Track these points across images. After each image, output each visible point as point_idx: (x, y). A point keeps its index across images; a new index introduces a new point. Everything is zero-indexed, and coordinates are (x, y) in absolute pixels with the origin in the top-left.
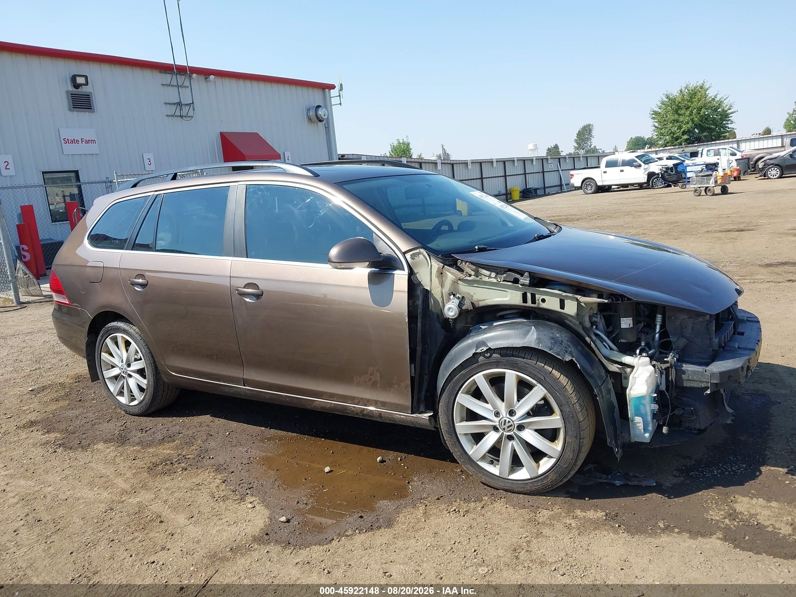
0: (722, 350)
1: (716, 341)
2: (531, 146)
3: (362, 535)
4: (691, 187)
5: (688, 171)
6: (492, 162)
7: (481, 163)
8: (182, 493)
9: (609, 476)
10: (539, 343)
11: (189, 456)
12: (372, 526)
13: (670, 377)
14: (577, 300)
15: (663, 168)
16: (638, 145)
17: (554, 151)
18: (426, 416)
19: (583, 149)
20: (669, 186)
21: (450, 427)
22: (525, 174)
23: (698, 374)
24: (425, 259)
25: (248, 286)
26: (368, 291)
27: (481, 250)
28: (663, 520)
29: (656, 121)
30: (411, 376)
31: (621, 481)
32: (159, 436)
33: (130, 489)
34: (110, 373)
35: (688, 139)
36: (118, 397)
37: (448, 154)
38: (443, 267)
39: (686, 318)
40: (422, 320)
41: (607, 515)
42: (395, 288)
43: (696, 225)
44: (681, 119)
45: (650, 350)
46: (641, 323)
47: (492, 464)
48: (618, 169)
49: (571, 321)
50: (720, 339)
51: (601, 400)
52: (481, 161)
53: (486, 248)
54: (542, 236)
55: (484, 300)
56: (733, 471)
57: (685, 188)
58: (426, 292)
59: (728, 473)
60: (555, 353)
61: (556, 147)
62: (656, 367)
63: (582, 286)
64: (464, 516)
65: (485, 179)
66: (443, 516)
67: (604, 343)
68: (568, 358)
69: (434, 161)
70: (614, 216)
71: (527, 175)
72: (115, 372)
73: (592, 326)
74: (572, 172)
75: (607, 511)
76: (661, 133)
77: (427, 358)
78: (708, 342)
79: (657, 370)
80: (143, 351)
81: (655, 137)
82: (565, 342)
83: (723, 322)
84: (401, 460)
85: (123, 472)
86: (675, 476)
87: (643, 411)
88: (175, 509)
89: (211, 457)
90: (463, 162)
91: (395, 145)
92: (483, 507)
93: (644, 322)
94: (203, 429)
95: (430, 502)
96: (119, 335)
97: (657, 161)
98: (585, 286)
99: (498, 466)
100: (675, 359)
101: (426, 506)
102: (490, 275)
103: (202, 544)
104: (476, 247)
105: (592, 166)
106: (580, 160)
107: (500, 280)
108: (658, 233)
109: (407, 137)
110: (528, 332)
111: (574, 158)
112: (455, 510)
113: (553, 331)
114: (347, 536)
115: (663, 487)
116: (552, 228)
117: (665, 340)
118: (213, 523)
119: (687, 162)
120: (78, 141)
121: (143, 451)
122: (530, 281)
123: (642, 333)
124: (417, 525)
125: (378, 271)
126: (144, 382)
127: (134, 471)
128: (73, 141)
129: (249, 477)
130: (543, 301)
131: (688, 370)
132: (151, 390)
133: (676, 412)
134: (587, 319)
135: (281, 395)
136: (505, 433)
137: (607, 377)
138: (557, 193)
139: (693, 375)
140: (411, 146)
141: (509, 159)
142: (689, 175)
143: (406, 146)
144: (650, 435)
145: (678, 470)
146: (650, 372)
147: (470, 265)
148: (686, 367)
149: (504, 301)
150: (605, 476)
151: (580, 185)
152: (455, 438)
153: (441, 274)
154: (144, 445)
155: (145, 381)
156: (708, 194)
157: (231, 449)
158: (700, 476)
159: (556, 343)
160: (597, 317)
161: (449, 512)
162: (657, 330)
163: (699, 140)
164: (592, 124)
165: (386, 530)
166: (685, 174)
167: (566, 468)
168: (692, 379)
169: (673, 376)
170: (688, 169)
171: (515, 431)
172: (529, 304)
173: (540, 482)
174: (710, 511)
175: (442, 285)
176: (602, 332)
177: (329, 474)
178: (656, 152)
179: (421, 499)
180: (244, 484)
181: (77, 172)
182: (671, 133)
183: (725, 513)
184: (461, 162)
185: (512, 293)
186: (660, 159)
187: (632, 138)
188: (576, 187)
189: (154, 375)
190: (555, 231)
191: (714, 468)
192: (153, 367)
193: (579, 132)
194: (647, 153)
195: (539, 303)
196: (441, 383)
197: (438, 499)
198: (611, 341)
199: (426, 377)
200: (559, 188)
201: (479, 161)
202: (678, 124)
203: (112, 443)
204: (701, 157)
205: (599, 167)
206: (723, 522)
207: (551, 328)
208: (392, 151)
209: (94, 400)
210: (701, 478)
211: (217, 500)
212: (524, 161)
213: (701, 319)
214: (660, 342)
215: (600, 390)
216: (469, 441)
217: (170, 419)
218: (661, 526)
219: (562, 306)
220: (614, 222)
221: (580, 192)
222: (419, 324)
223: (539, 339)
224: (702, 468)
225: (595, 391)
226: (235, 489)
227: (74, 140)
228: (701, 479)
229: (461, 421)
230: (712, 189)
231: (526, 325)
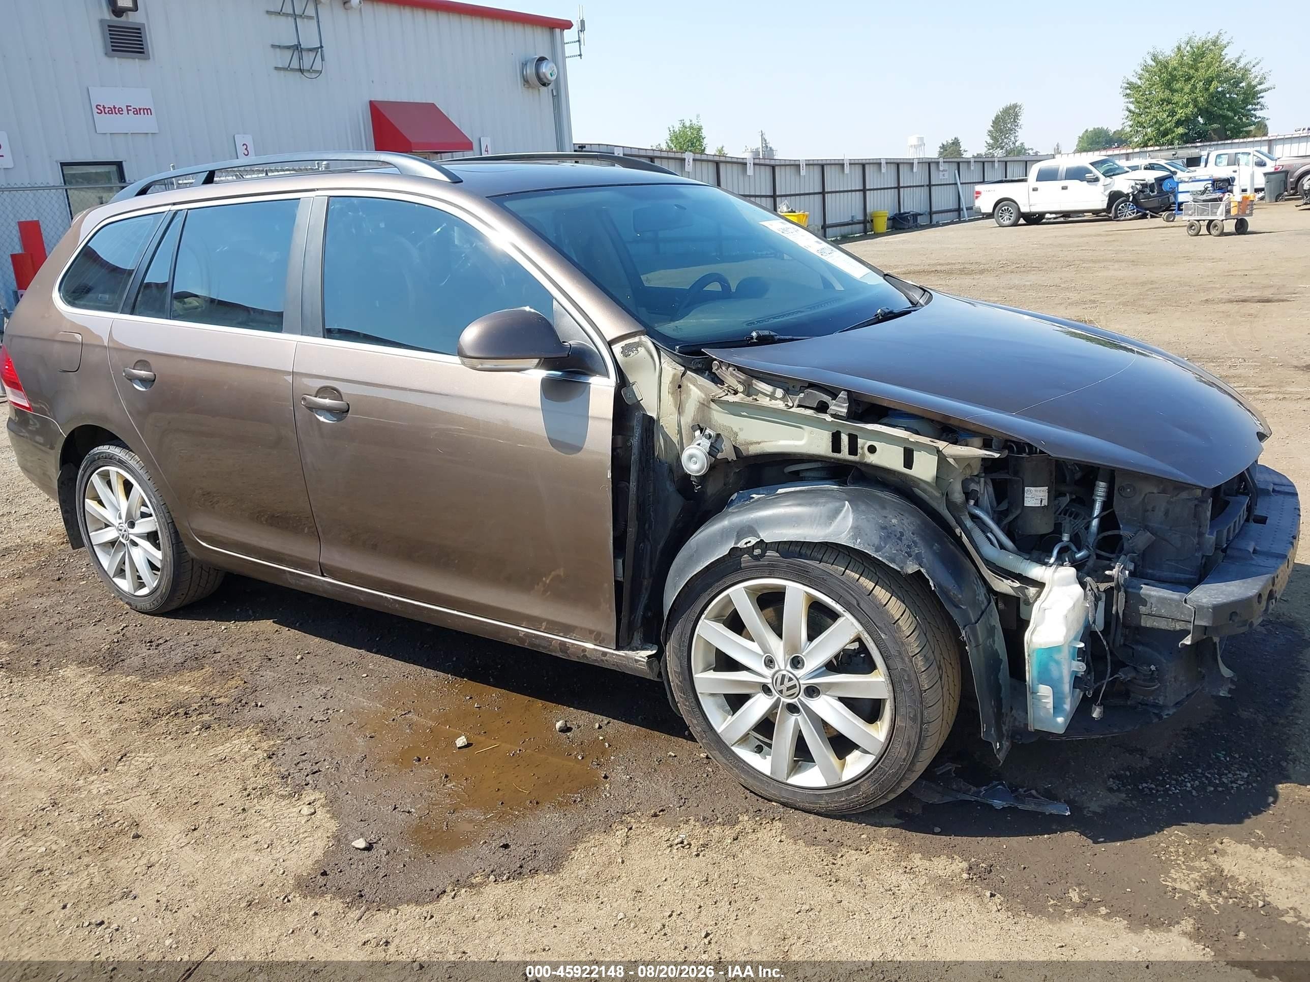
0: (1222, 555)
1: (1210, 538)
2: (913, 141)
3: (500, 886)
4: (1184, 218)
5: (1180, 190)
6: (843, 165)
7: (822, 166)
8: (189, 778)
9: (982, 789)
10: (855, 537)
11: (222, 700)
12: (521, 867)
13: (1114, 608)
14: (939, 452)
15: (1136, 184)
16: (1098, 143)
17: (952, 150)
18: (643, 655)
19: (1002, 149)
20: (1144, 216)
21: (684, 679)
22: (898, 188)
23: (1170, 605)
24: (649, 357)
25: (323, 391)
26: (540, 415)
27: (764, 341)
28: (1079, 885)
29: (1131, 100)
30: (616, 581)
31: (1003, 801)
32: (177, 657)
33: (99, 764)
34: (101, 537)
35: (1186, 134)
36: (116, 580)
37: (770, 148)
38: (684, 374)
39: (1155, 491)
40: (638, 476)
41: (971, 868)
42: (591, 413)
43: (1188, 288)
44: (1176, 98)
45: (1079, 550)
46: (1065, 495)
47: (759, 752)
48: (1059, 184)
49: (924, 491)
50: (1219, 533)
51: (974, 650)
52: (824, 162)
53: (772, 336)
54: (891, 312)
55: (759, 443)
56: (1223, 784)
57: (1173, 221)
58: (649, 422)
59: (1212, 789)
60: (886, 557)
61: (956, 143)
62: (1088, 588)
63: (951, 422)
64: (698, 855)
65: (829, 195)
66: (659, 853)
67: (989, 535)
68: (911, 568)
69: (741, 161)
70: (1045, 267)
71: (902, 190)
72: (109, 534)
73: (967, 500)
74: (978, 188)
75: (973, 860)
76: (1138, 122)
77: (649, 548)
78: (1196, 541)
79: (1089, 593)
80: (154, 500)
81: (1128, 129)
82: (908, 534)
83: (1227, 498)
84: (600, 727)
85: (94, 728)
86: (1110, 790)
87: (1055, 673)
88: (167, 810)
89: (259, 704)
90: (792, 163)
91: (677, 130)
92: (737, 839)
93: (1071, 494)
94: (259, 645)
95: (639, 822)
96: (112, 469)
97: (1127, 172)
98: (956, 423)
99: (769, 758)
100: (1127, 572)
101: (631, 829)
102: (774, 393)
103: (199, 888)
104: (754, 334)
105: (1014, 179)
106: (993, 166)
107: (791, 405)
108: (1118, 301)
109: (698, 116)
110: (837, 512)
111: (984, 163)
112: (682, 842)
113: (885, 513)
114: (472, 886)
115: (1085, 813)
116: (916, 296)
117: (1110, 533)
118: (231, 844)
119: (1180, 175)
120: (120, 110)
121: (142, 685)
122: (849, 408)
123: (1065, 514)
124: (607, 871)
125: (561, 376)
126: (157, 556)
127: (116, 726)
128: (113, 110)
129: (318, 749)
130: (872, 449)
131: (1150, 596)
132: (169, 570)
133: (1121, 675)
134: (957, 487)
135: (386, 597)
136: (783, 699)
137: (989, 602)
138: (952, 223)
139: (1159, 606)
140: (704, 133)
141: (871, 161)
142: (1181, 198)
143: (695, 132)
144: (1065, 720)
145: (1117, 777)
146: (1075, 599)
147: (736, 373)
148: (1147, 590)
149: (796, 446)
150: (974, 789)
151: (990, 211)
152: (693, 700)
153: (679, 387)
154: (148, 672)
155: (159, 555)
156: (1213, 232)
157: (298, 688)
158: (1157, 791)
159: (890, 537)
160: (979, 483)
161: (671, 846)
162: (1096, 512)
163: (1203, 137)
164: (1019, 104)
165: (547, 876)
166: (1175, 197)
167: (894, 774)
168: (1157, 614)
169: (1119, 606)
170: (1182, 187)
171: (802, 697)
172: (845, 454)
173: (845, 795)
174: (1172, 871)
175: (680, 409)
176: (987, 513)
177: (466, 750)
178: (1128, 156)
179: (624, 813)
180: (305, 764)
181: (119, 165)
182: (1156, 123)
183: (1201, 877)
184: (787, 163)
185: (811, 432)
186: (1135, 168)
187: (1087, 131)
188: (984, 214)
189: (173, 544)
190: (921, 301)
191: (1186, 775)
192: (172, 531)
193: (997, 118)
194: (1111, 158)
195: (863, 455)
196: (670, 597)
197: (655, 815)
198: (1003, 530)
199: (645, 583)
200: (956, 213)
201: (820, 162)
202: (1170, 106)
203: (92, 665)
204: (1206, 166)
205: (1025, 180)
206: (1195, 897)
207: (883, 505)
208: (672, 140)
209: (83, 579)
210: (1160, 796)
211: (249, 795)
212: (898, 165)
213: (1184, 495)
214: (1100, 537)
215: (974, 632)
216: (721, 707)
217: (205, 623)
218: (1073, 900)
219: (908, 463)
220: (1044, 278)
221: (992, 222)
222: (633, 485)
223: (855, 528)
224: (1164, 776)
225: (963, 634)
226: (287, 773)
227: (115, 108)
228: (1160, 800)
229: (706, 669)
230: (1219, 223)
231: (834, 497)
